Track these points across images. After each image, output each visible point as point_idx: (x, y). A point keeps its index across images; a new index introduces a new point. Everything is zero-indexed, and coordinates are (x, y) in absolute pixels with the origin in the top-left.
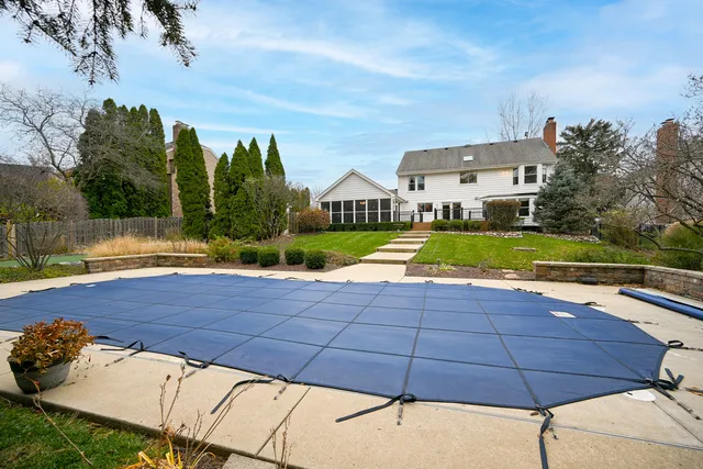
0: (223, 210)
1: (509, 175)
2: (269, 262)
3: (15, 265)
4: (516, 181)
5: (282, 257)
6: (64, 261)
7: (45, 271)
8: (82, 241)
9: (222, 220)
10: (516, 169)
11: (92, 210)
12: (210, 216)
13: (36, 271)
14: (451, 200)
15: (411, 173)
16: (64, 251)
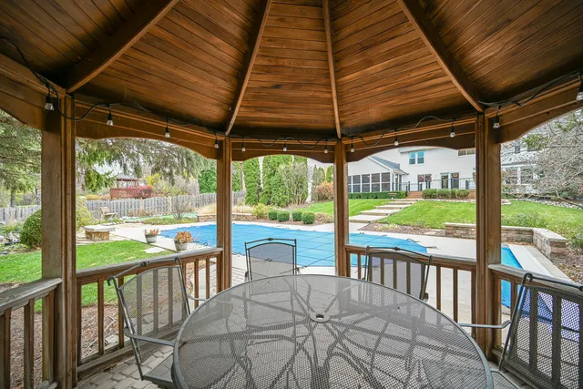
0: (267, 186)
2: (284, 219)
3: (172, 217)
5: (291, 216)
6: (190, 216)
7: (183, 220)
8: (198, 205)
9: (267, 193)
11: (201, 188)
12: (260, 190)
13: (179, 220)
14: (450, 171)
15: (412, 149)
16: (190, 211)
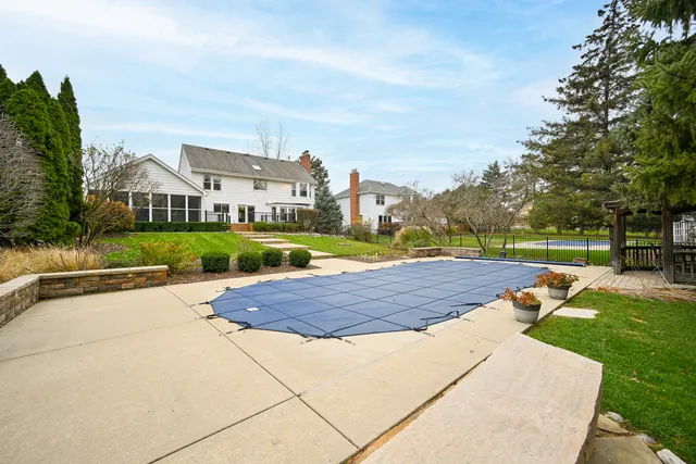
1: (289, 188)
4: (294, 194)
10: (294, 184)
14: (248, 203)
15: (207, 171)
